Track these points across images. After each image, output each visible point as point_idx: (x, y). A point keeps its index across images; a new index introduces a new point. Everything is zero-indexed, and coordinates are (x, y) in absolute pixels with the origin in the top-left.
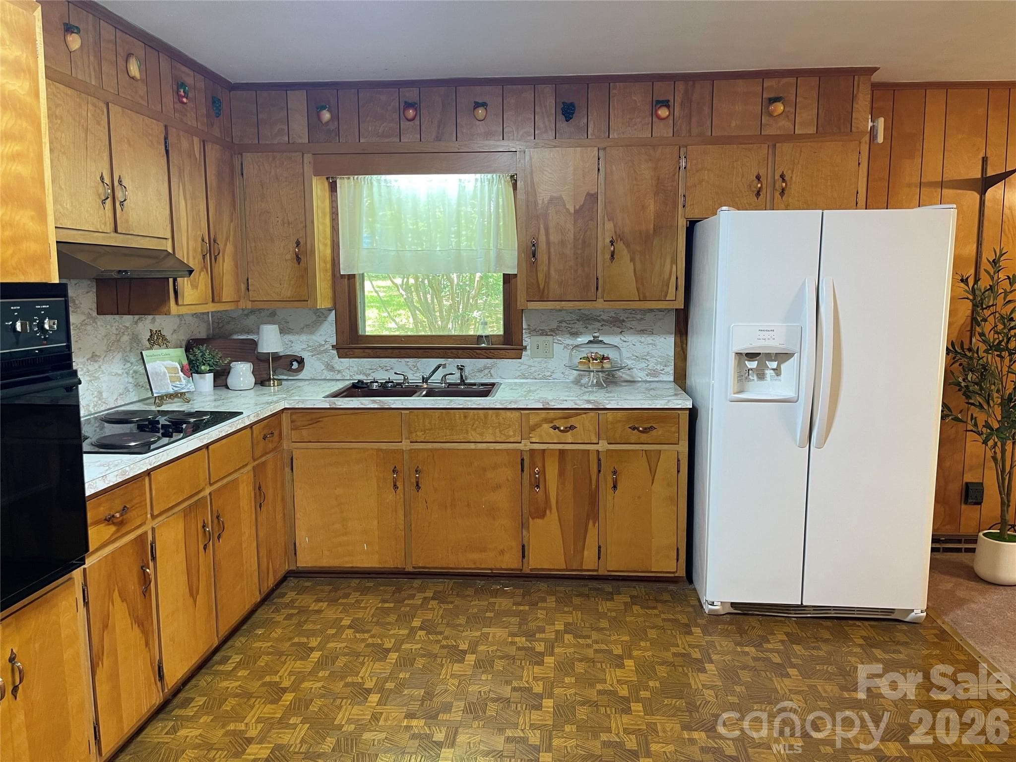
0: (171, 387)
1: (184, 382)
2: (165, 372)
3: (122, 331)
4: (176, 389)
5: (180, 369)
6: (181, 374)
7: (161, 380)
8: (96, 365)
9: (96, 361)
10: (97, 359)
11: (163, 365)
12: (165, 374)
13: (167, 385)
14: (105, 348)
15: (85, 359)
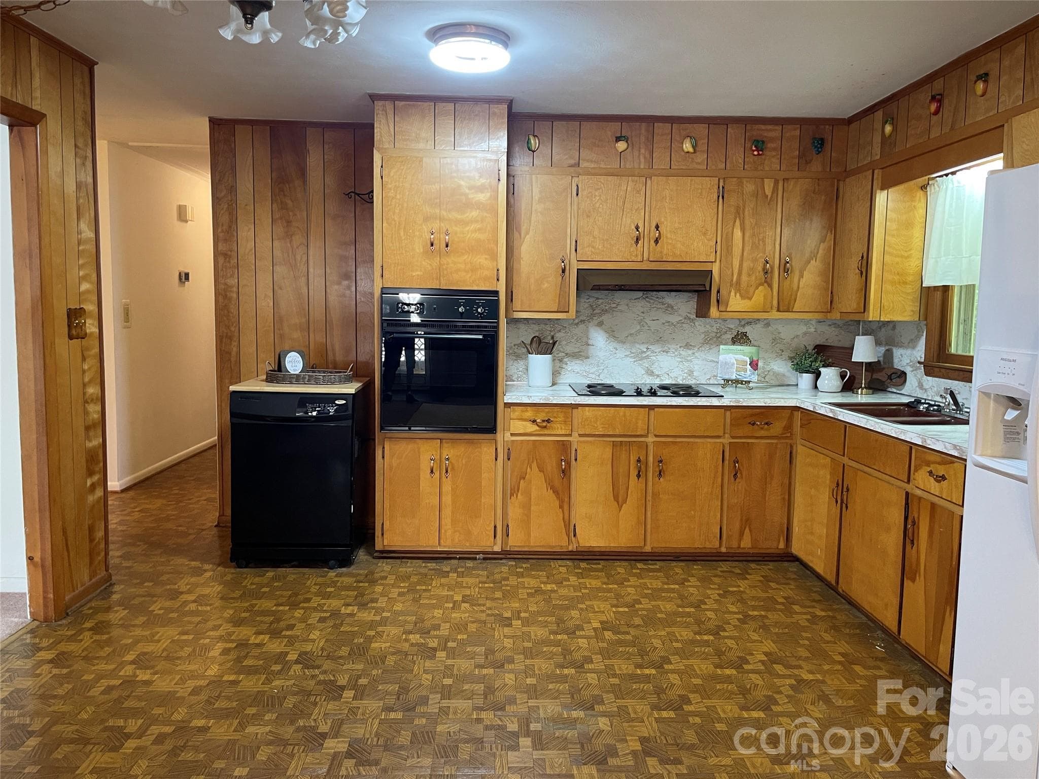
0: (735, 374)
1: (748, 372)
2: (734, 363)
3: (724, 330)
4: (738, 377)
5: (749, 363)
6: (749, 367)
7: (728, 368)
8: (690, 352)
9: (690, 349)
10: (690, 347)
11: (734, 358)
12: (733, 364)
13: (732, 373)
14: (702, 341)
15: (678, 346)
